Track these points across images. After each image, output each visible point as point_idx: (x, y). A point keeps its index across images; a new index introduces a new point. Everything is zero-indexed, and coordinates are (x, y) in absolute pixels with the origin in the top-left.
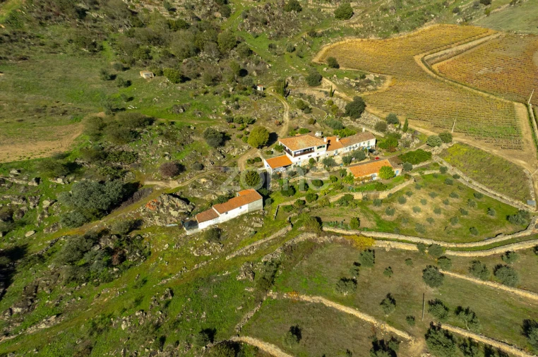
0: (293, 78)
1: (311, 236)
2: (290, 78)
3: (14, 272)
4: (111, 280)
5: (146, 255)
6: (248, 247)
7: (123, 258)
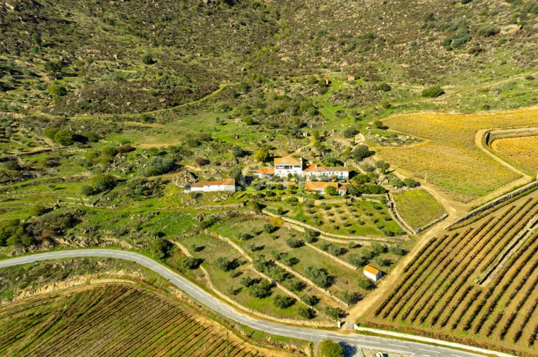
0: (335, 131)
1: (252, 212)
2: (333, 131)
3: (115, 186)
4: (141, 200)
5: (161, 195)
6: (209, 206)
7: (151, 194)
